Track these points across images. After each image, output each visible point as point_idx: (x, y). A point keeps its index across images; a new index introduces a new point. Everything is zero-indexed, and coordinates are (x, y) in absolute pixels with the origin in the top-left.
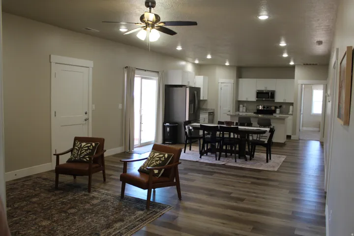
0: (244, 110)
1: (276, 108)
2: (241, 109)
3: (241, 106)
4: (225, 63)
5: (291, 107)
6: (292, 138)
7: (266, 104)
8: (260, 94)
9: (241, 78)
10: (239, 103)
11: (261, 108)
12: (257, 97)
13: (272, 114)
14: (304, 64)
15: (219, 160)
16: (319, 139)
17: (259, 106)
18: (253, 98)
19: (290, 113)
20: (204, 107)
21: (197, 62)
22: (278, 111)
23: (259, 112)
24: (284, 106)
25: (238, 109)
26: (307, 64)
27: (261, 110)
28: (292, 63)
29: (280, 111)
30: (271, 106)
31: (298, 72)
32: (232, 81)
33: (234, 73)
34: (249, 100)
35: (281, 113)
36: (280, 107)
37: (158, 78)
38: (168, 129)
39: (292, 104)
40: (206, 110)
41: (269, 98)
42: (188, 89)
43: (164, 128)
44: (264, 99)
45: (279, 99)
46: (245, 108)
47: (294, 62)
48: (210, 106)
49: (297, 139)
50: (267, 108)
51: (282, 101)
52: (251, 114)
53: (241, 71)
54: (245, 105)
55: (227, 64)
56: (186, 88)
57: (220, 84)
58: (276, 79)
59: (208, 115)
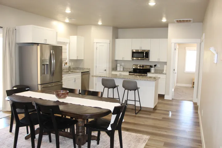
0: (122, 69)
1: (151, 67)
2: (119, 68)
3: (119, 65)
5: (165, 66)
6: (165, 98)
7: (142, 63)
8: (135, 54)
9: (117, 38)
10: (116, 63)
12: (132, 57)
13: (147, 74)
14: (177, 21)
16: (192, 99)
18: (129, 57)
19: (164, 72)
22: (153, 70)
24: (158, 66)
25: (115, 69)
26: (180, 21)
28: (164, 20)
29: (155, 70)
30: (146, 66)
31: (172, 30)
32: (108, 41)
34: (125, 59)
35: (156, 72)
36: (155, 66)
39: (165, 63)
41: (143, 57)
42: (39, 47)
44: (140, 59)
45: (153, 58)
46: (122, 67)
47: (167, 18)
49: (171, 99)
50: (143, 67)
51: (157, 61)
54: (122, 64)
55: (100, 23)
56: (37, 45)
57: (95, 44)
58: (150, 39)
59: (80, 75)
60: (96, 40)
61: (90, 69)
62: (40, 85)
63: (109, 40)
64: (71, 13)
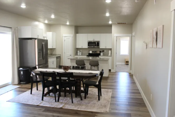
0: (81, 54)
1: (101, 52)
2: (78, 53)
3: (78, 51)
4: (66, 23)
5: (110, 51)
6: (111, 72)
7: (94, 50)
8: (90, 43)
9: (77, 33)
10: (77, 50)
11: (91, 52)
12: (88, 46)
13: (99, 56)
14: (118, 23)
15: (58, 101)
16: (128, 71)
17: (90, 51)
18: (86, 46)
19: (110, 55)
20: (54, 53)
21: (46, 22)
22: (102, 54)
23: (90, 55)
24: (105, 51)
25: (76, 54)
26: (120, 23)
27: (91, 53)
28: (110, 22)
29: (103, 54)
30: (97, 51)
31: (114, 29)
33: (73, 30)
34: (83, 47)
35: (104, 55)
36: (103, 51)
37: (11, 33)
38: (22, 72)
39: (111, 49)
40: (55, 55)
41: (96, 46)
43: (19, 71)
44: (92, 47)
45: (102, 46)
46: (81, 53)
47: (112, 21)
48: (58, 53)
49: (115, 72)
50: (95, 52)
51: (104, 48)
52: (85, 57)
53: (77, 29)
54: (81, 51)
55: (68, 23)
56: (35, 40)
57: (64, 37)
58: (100, 34)
59: (56, 59)
60: (64, 35)
61: (60, 55)
62: (38, 66)
63: (72, 35)
64: (54, 18)
